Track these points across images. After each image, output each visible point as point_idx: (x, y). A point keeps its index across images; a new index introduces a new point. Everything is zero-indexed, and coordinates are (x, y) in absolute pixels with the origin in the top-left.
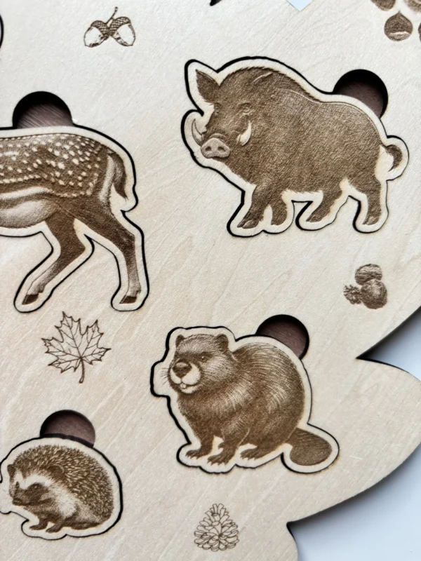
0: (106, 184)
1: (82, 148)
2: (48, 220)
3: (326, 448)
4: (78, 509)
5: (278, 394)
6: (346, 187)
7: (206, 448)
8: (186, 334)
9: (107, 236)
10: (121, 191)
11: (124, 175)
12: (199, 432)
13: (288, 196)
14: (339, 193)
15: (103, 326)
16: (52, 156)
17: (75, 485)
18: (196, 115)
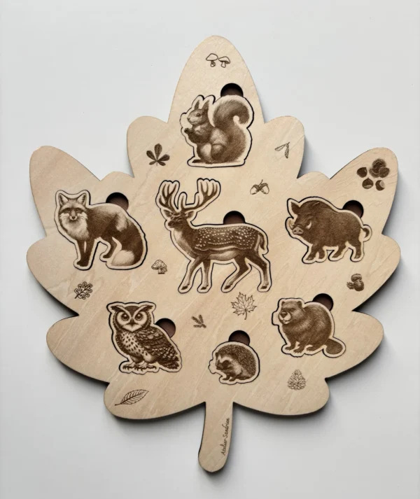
0: (257, 245)
1: (249, 232)
2: (235, 258)
3: (340, 347)
4: (242, 371)
5: (321, 324)
6: (348, 244)
7: (293, 346)
8: (286, 301)
9: (256, 263)
10: (263, 247)
11: (264, 241)
12: (290, 339)
13: (325, 248)
14: (345, 247)
15: (254, 298)
16: (238, 235)
17: (241, 361)
18: (291, 219)
